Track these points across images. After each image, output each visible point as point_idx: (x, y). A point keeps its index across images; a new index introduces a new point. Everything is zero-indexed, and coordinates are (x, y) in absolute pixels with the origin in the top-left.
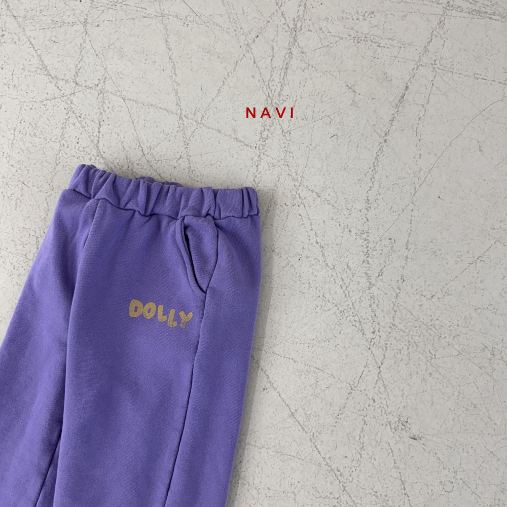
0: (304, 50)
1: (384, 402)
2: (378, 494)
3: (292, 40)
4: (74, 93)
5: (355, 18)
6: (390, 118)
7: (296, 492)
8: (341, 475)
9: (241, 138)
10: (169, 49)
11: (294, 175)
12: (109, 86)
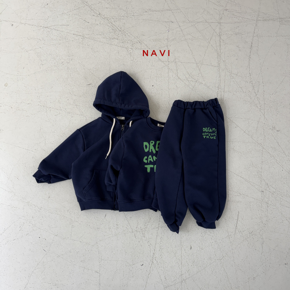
0: (224, 40)
1: (268, 124)
2: (272, 147)
3: (220, 38)
4: (169, 64)
5: (234, 29)
6: (250, 52)
7: (251, 151)
8: (261, 144)
9: (213, 65)
10: (190, 48)
11: (229, 71)
12: (177, 60)
